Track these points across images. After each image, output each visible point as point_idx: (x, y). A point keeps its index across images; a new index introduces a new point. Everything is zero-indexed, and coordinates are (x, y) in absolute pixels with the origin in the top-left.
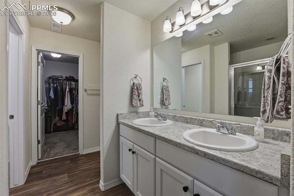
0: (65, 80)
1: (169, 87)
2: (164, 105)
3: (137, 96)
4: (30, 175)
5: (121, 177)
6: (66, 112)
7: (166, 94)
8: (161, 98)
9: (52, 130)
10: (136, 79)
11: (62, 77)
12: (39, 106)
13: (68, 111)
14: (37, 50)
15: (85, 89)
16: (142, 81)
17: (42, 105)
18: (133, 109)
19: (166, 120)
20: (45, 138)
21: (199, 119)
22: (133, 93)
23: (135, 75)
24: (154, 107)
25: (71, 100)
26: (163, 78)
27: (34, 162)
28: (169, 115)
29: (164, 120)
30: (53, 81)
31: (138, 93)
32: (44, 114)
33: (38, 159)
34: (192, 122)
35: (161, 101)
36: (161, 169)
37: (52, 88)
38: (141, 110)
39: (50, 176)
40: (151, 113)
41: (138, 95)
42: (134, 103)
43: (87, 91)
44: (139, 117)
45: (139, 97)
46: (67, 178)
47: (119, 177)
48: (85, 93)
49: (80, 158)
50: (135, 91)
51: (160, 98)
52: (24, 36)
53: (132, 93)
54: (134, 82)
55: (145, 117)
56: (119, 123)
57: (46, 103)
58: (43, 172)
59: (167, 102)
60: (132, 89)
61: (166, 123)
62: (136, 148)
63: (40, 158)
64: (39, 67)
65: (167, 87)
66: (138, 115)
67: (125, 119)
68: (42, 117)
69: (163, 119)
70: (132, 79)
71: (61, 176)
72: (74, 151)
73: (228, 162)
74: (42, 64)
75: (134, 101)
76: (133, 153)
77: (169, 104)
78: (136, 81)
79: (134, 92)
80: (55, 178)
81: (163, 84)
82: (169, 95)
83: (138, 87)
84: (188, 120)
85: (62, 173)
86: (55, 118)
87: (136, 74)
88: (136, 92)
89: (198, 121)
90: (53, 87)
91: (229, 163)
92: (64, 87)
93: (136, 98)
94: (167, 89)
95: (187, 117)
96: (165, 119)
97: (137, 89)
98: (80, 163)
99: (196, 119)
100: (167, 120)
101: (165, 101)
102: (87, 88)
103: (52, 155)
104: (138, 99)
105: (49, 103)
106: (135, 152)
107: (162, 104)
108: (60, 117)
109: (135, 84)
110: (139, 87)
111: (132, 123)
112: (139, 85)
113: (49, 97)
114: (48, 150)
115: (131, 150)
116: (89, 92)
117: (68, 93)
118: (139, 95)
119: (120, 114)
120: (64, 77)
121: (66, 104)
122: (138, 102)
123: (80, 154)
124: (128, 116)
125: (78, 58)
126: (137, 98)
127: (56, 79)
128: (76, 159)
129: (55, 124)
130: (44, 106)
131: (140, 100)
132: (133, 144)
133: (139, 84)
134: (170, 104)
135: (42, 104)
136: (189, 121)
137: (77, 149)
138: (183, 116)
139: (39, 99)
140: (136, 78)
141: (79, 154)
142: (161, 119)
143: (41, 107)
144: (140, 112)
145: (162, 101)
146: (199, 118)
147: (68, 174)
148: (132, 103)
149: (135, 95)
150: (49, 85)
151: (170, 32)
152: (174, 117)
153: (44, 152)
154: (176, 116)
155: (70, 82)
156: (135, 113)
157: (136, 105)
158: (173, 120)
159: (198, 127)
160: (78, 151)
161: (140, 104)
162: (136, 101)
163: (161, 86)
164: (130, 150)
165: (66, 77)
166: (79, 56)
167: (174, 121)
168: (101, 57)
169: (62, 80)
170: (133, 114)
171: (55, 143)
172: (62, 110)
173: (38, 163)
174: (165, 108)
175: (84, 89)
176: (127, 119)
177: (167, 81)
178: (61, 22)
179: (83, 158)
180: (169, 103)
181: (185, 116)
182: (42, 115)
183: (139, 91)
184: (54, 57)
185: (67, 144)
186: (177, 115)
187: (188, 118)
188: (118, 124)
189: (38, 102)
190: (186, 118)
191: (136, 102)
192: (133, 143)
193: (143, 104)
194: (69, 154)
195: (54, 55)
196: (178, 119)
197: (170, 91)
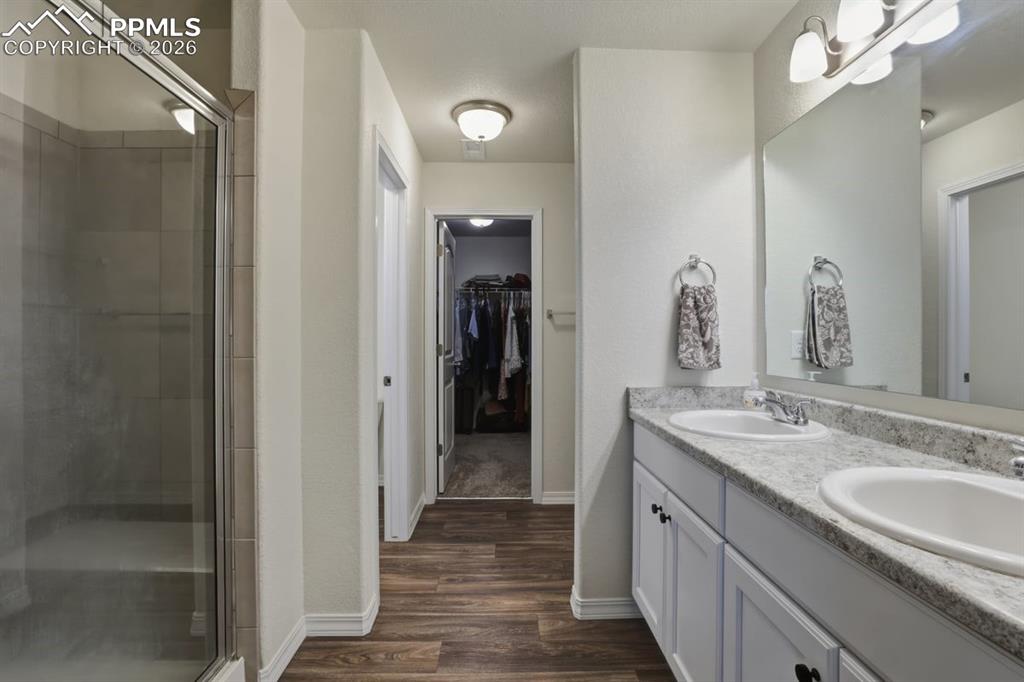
0: (504, 286)
1: (845, 291)
2: (820, 365)
3: (694, 331)
4: (421, 524)
5: (633, 593)
6: (507, 379)
7: (827, 322)
8: (804, 339)
9: (474, 426)
10: (695, 271)
11: (498, 279)
12: (441, 358)
13: (513, 376)
14: (436, 217)
15: (548, 311)
16: (717, 277)
17: (447, 357)
18: (682, 377)
19: (806, 422)
20: (456, 445)
21: (958, 433)
22: (683, 323)
23: (691, 257)
24: (769, 372)
25: (520, 345)
26: (816, 259)
27: (429, 498)
28: (825, 405)
29: (796, 423)
30: (476, 290)
31: (701, 320)
32: (453, 380)
33: (439, 494)
34: (924, 443)
35: (803, 348)
36: (738, 589)
37: (474, 311)
38: (715, 379)
39: (457, 539)
40: (749, 396)
41: (701, 328)
42: (685, 355)
43: (554, 316)
44: (707, 404)
45: (703, 336)
46: (493, 556)
47: (631, 596)
48: (548, 322)
49: (533, 514)
50: (686, 315)
51: (801, 337)
52: (409, 191)
53: (679, 323)
54: (685, 282)
55: (729, 406)
56: (632, 417)
57: (459, 351)
58: (446, 527)
59: (835, 354)
60: (679, 306)
61: (799, 432)
62: (674, 506)
63: (441, 490)
64: (441, 259)
65: (837, 293)
66: (702, 399)
67: (653, 406)
68: (449, 386)
69: (791, 417)
70: (679, 274)
71: (481, 547)
72: (519, 489)
73: (955, 602)
74: (448, 251)
75: (683, 347)
76: (664, 519)
77: (844, 365)
78: (693, 281)
79: (685, 318)
80: (468, 547)
81: (812, 284)
82: (846, 326)
83: (699, 299)
84: (906, 433)
85: (485, 540)
86: (481, 393)
87: (691, 253)
88: (692, 316)
89: (951, 442)
90: (478, 308)
91: (958, 606)
92: (503, 305)
93: (691, 339)
94: (834, 301)
95: (899, 419)
96: (802, 420)
97: (696, 305)
98: (530, 526)
99: (940, 430)
100: (810, 421)
101: (821, 350)
102: (554, 308)
103: (467, 488)
104: (701, 343)
105: (468, 351)
106: (669, 518)
107: (811, 361)
108: (494, 389)
109: (687, 291)
110: (704, 299)
111: (668, 421)
112: (701, 294)
113: (466, 335)
114: (461, 475)
115: (661, 509)
116: (558, 320)
117: (512, 323)
118: (704, 328)
119: (636, 389)
120: (504, 279)
121: (507, 355)
122: (701, 353)
123: (534, 502)
124: (664, 400)
125: (530, 221)
126: (697, 338)
127: (484, 285)
128: (522, 512)
129: (482, 411)
130: (452, 359)
131: (705, 345)
132: (666, 490)
133: (703, 291)
134: (851, 364)
135: (448, 352)
136: (909, 438)
137: (526, 486)
138: (882, 412)
139: (441, 342)
140: (693, 267)
141: (531, 500)
142: (784, 417)
143: (445, 361)
144: (708, 388)
145: (810, 351)
146: (957, 426)
147: (497, 545)
148: (677, 354)
149: (688, 326)
150: (469, 302)
151: (827, 75)
152: (843, 414)
153: (451, 479)
154: (850, 411)
155: (517, 292)
156: (690, 390)
157: (691, 361)
158: (838, 428)
159: (953, 464)
160: (529, 494)
161: (709, 359)
162: (691, 350)
163: (805, 289)
164: (655, 509)
165: (509, 278)
166: (532, 217)
167: (842, 433)
168: (577, 215)
169: (496, 286)
170: (681, 393)
171: (477, 462)
172: (497, 371)
173: (438, 502)
174: (818, 379)
175: (545, 312)
176: (658, 409)
177: (834, 270)
178: (480, 137)
179: (540, 514)
180: (841, 357)
181: (892, 414)
182: (446, 382)
183: (704, 315)
184: (476, 227)
185: (506, 468)
186: (856, 407)
187: (903, 424)
188: (629, 422)
189: (438, 347)
190: (894, 425)
191: (692, 353)
192: (666, 486)
193: (721, 361)
194: (507, 495)
195: (477, 223)
196: (859, 423)
197: (849, 311)
